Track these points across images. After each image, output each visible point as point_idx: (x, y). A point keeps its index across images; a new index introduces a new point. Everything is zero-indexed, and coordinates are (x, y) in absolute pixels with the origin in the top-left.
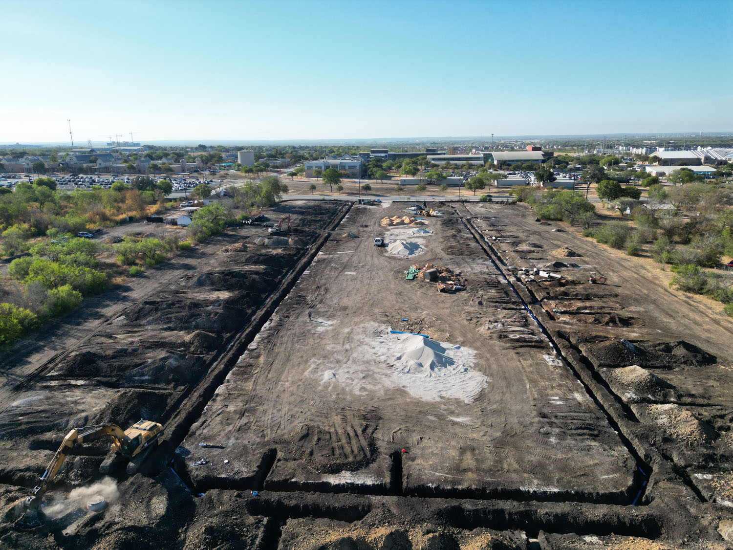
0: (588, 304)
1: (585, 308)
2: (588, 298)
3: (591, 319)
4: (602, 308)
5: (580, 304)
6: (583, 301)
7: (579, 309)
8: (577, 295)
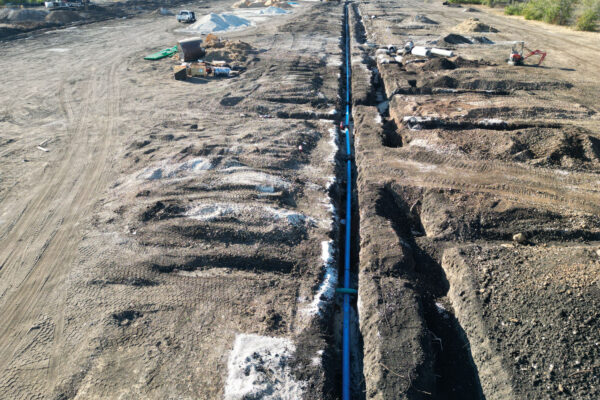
0: (499, 102)
1: (492, 112)
2: (501, 90)
3: (503, 143)
4: (535, 112)
5: (478, 103)
6: (487, 95)
7: (473, 114)
8: (475, 85)
